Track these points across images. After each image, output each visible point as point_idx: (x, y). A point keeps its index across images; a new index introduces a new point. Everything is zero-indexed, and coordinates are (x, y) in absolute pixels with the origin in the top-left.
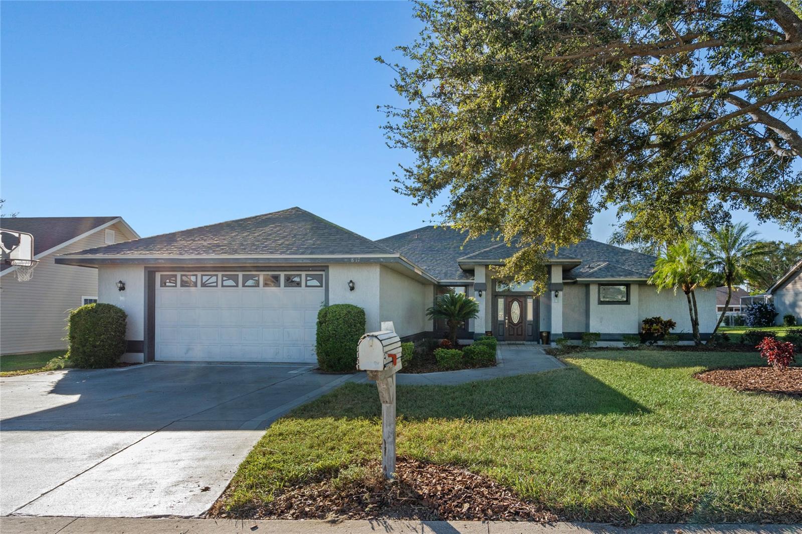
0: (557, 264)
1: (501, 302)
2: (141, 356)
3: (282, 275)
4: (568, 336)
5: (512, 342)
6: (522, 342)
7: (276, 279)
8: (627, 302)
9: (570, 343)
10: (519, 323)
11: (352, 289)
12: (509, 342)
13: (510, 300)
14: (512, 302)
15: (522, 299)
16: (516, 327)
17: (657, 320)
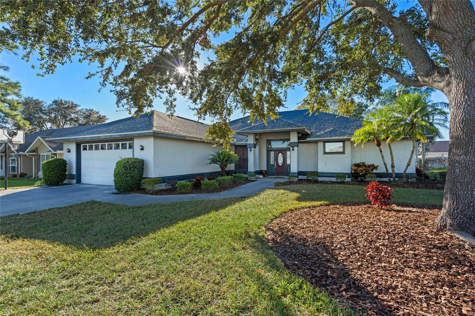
0: (293, 131)
1: (272, 154)
2: (74, 181)
3: (120, 143)
4: (300, 173)
5: (278, 176)
6: (283, 177)
7: (118, 145)
8: (343, 153)
9: (301, 177)
10: (282, 166)
11: (142, 149)
12: (276, 176)
13: (277, 152)
14: (279, 153)
15: (284, 152)
16: (280, 168)
17: (364, 165)
